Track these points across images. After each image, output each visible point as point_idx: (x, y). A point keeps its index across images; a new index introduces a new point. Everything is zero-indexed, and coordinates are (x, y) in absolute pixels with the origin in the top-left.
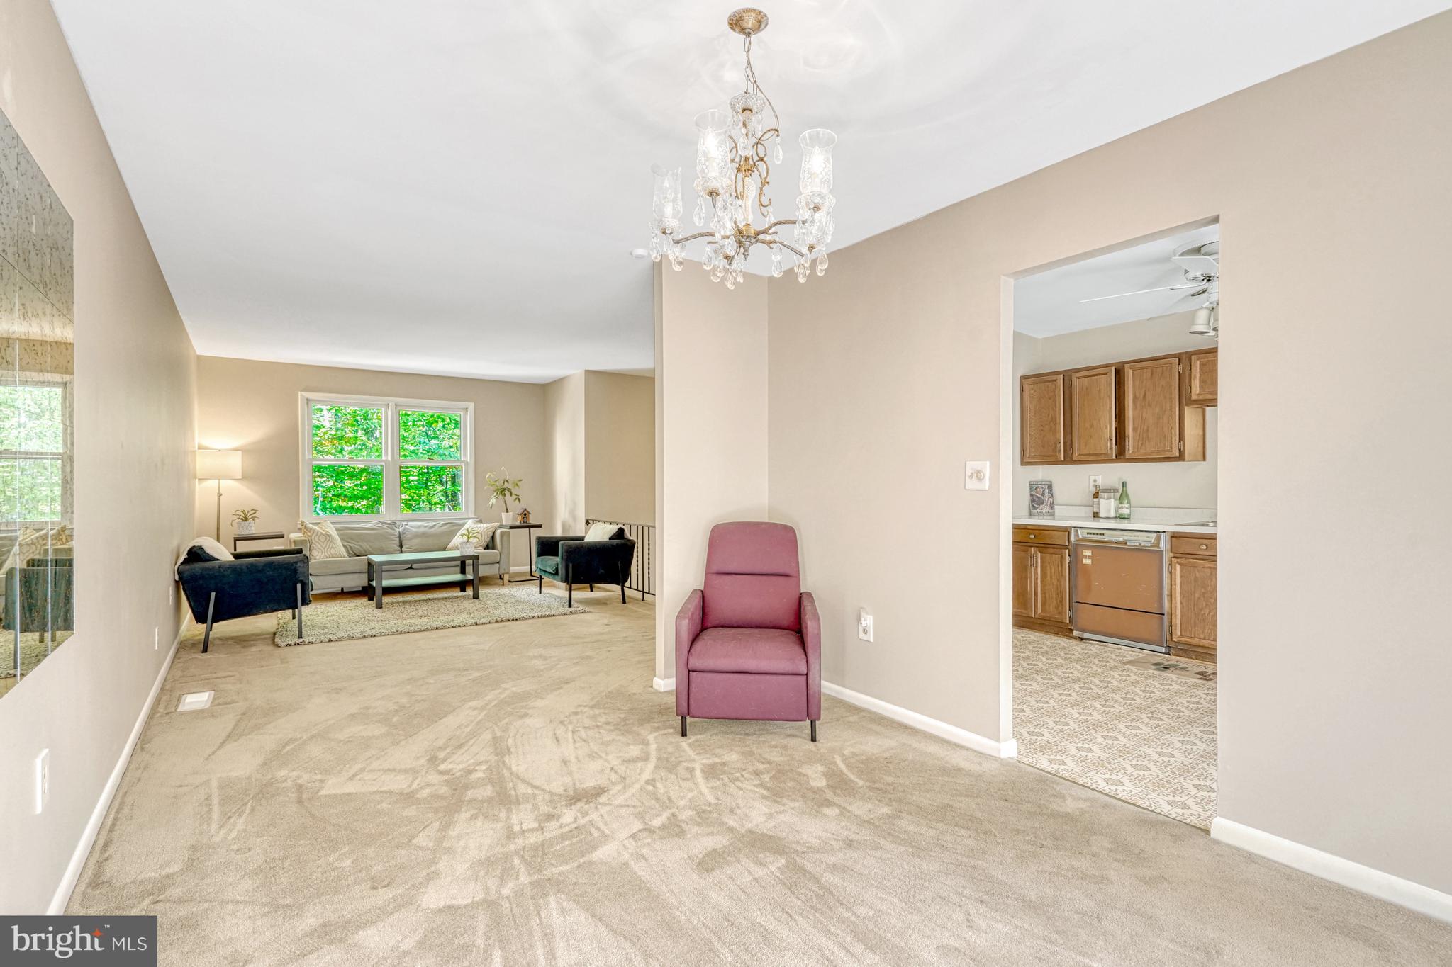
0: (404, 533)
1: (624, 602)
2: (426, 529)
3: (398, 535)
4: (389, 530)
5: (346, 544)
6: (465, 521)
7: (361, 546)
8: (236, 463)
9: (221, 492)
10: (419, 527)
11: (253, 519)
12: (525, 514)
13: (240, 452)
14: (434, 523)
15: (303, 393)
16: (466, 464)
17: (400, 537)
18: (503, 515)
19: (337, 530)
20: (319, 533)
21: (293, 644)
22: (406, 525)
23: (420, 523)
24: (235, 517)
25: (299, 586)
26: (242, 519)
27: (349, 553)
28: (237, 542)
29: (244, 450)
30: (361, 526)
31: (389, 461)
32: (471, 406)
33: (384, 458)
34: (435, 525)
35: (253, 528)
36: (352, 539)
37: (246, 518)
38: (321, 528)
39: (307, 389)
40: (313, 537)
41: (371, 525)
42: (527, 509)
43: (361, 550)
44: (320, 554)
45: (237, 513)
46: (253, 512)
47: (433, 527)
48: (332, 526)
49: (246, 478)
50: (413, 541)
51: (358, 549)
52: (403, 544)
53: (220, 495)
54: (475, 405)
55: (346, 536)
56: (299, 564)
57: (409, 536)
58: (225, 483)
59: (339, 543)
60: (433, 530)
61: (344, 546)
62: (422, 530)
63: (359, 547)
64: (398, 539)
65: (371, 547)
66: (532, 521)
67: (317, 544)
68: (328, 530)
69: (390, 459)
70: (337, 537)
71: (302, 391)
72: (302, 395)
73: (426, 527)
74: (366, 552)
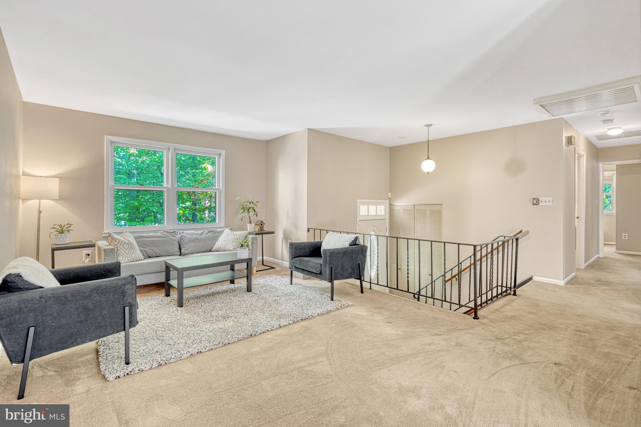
0: (182, 239)
1: (362, 292)
2: (197, 236)
3: (178, 241)
4: (172, 238)
5: (142, 249)
6: (222, 229)
7: (153, 250)
8: (54, 187)
9: (41, 209)
10: (192, 234)
11: (68, 231)
12: (262, 225)
13: (58, 179)
14: (201, 232)
15: (108, 136)
16: (220, 190)
17: (178, 242)
18: (248, 225)
19: (135, 238)
20: (123, 243)
21: (122, 375)
22: (183, 233)
23: (192, 232)
24: (53, 230)
25: (127, 309)
26: (59, 232)
27: (144, 255)
28: (55, 252)
29: (62, 178)
30: (152, 234)
31: (169, 188)
32: (223, 152)
33: (165, 186)
34: (203, 232)
35: (68, 239)
36: (146, 245)
37: (62, 231)
38: (124, 238)
39: (110, 134)
40: (118, 246)
41: (158, 234)
42: (263, 221)
43: (153, 252)
44: (124, 259)
45: (54, 227)
46: (69, 226)
47: (202, 234)
48: (131, 235)
49: (62, 198)
50: (189, 244)
51: (151, 252)
52: (181, 247)
53: (40, 212)
54: (225, 152)
55: (142, 242)
56: (127, 286)
57: (186, 241)
58: (46, 203)
59: (137, 248)
60: (202, 236)
61: (141, 251)
62: (194, 236)
63: (151, 251)
64: (178, 244)
65: (159, 250)
66: (266, 229)
67: (122, 252)
68: (130, 239)
69: (170, 187)
70: (136, 245)
71: (107, 135)
72: (107, 138)
73: (197, 234)
74: (156, 254)
